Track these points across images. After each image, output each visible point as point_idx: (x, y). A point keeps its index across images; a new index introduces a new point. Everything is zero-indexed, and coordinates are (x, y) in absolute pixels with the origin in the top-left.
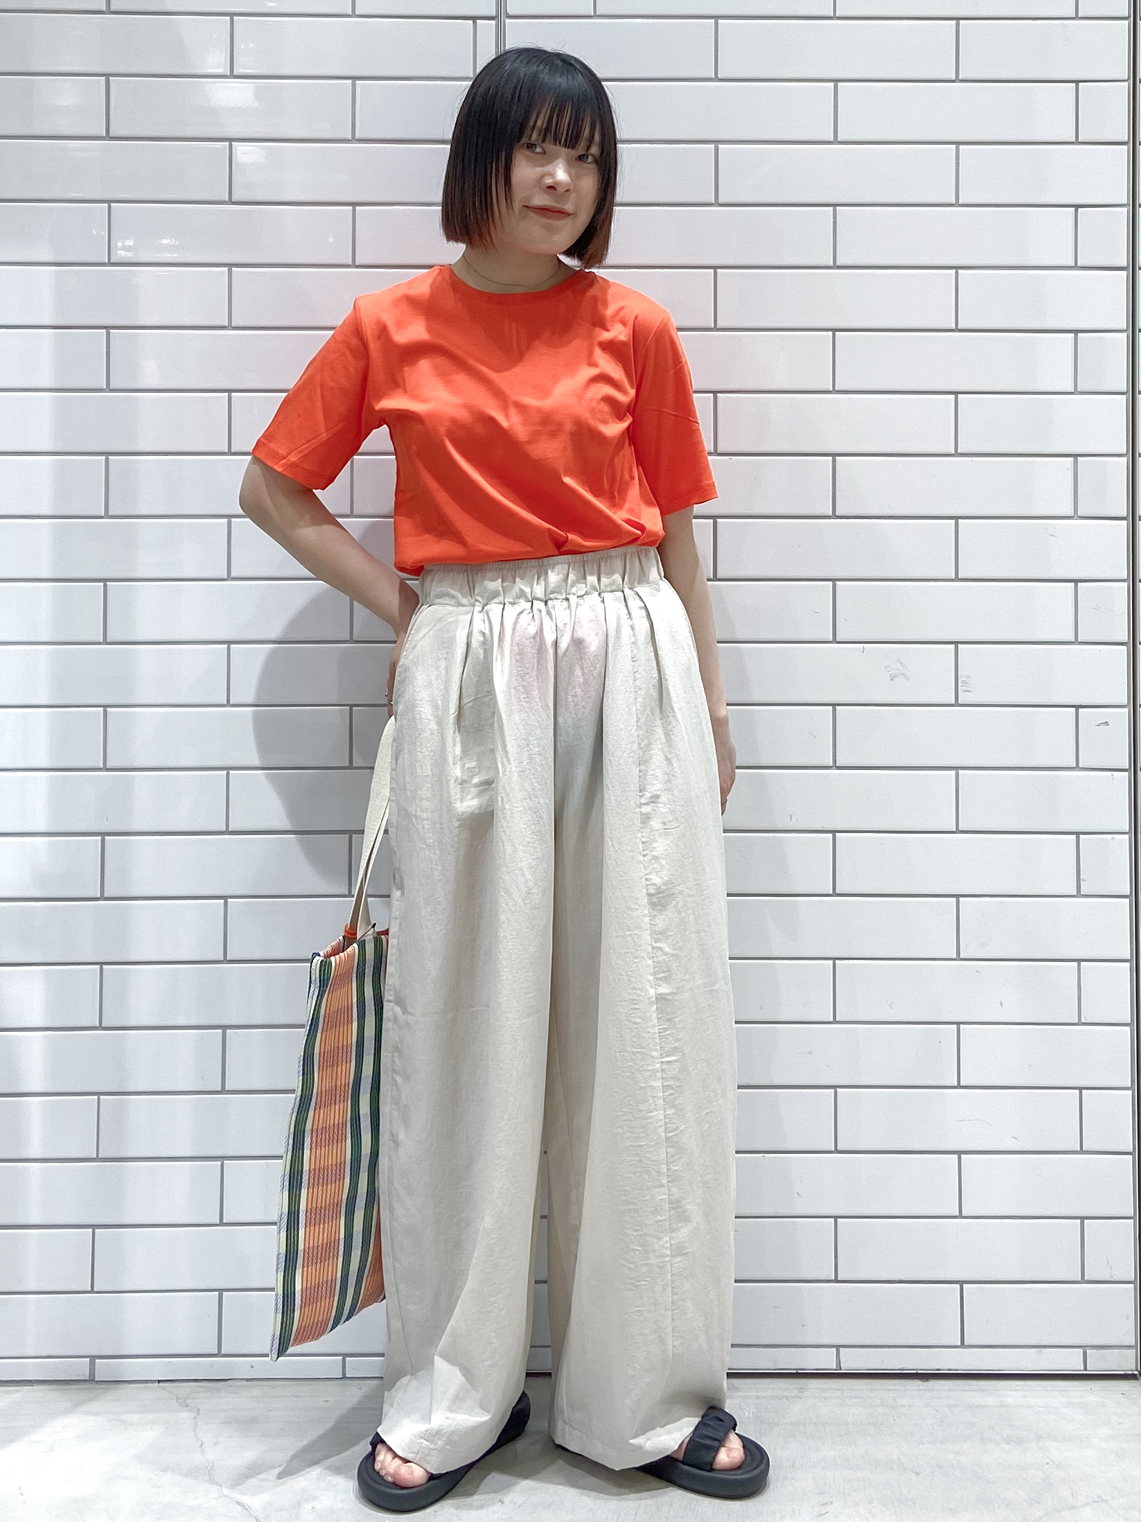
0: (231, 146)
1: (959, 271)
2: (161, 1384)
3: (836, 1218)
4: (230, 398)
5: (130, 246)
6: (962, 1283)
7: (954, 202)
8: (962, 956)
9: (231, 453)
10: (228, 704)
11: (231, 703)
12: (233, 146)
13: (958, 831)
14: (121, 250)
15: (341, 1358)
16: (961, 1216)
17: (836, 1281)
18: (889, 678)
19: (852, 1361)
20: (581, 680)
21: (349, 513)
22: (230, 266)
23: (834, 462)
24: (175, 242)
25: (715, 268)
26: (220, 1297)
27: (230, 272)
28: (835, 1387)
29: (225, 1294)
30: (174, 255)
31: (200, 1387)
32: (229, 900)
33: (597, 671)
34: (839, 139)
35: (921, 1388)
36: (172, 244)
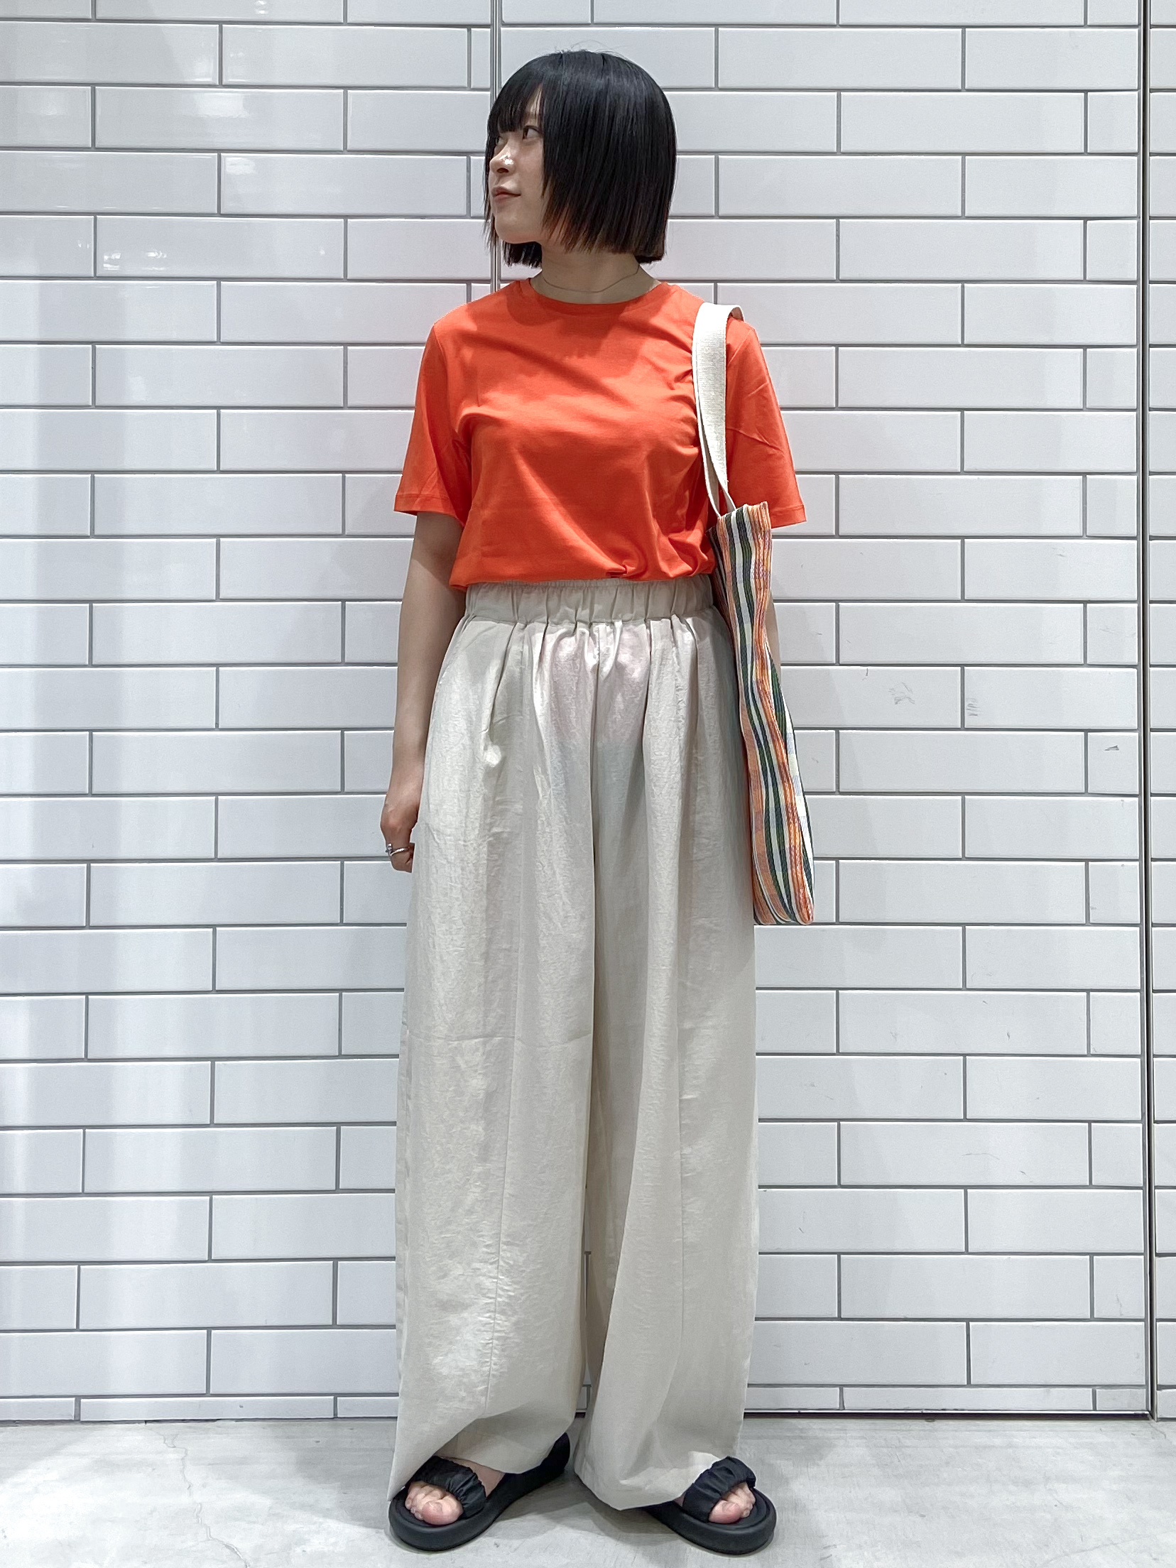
0: (219, 157)
1: (965, 285)
2: (148, 1424)
3: (839, 1254)
4: (219, 415)
5: (115, 259)
6: (968, 1321)
7: (960, 214)
8: (968, 986)
9: (219, 471)
10: (217, 728)
11: (220, 727)
12: (222, 158)
13: (964, 858)
14: (106, 263)
15: (332, 1397)
16: (967, 1252)
17: (840, 1318)
18: (894, 702)
19: (855, 1401)
20: (622, 706)
21: (340, 532)
22: (219, 279)
23: (837, 480)
24: (163, 255)
25: (716, 281)
26: (209, 1335)
27: (219, 286)
28: (837, 1427)
29: (213, 1332)
30: (162, 269)
31: (190, 1427)
32: (218, 929)
33: (638, 698)
34: (842, 150)
35: (928, 1428)
36: (159, 257)
